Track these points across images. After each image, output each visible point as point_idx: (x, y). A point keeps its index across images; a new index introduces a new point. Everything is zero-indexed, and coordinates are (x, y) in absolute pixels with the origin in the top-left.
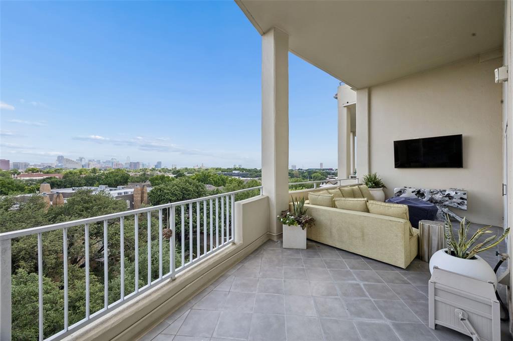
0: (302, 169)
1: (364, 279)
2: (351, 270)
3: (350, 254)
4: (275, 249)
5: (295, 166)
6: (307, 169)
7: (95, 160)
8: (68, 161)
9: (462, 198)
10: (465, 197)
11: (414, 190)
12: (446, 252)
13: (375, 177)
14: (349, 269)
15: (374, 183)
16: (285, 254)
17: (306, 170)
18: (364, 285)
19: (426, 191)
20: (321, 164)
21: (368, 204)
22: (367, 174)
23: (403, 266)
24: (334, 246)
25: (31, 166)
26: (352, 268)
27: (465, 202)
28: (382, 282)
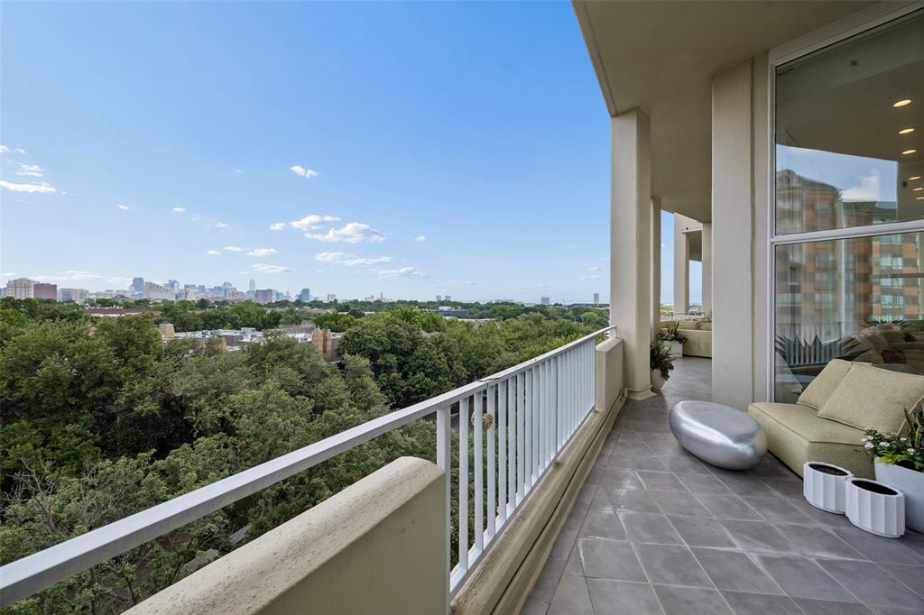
0: (560, 305)
5: (548, 299)
6: (571, 304)
7: (197, 286)
8: (152, 286)
17: (569, 307)
20: (596, 296)
25: (91, 294)
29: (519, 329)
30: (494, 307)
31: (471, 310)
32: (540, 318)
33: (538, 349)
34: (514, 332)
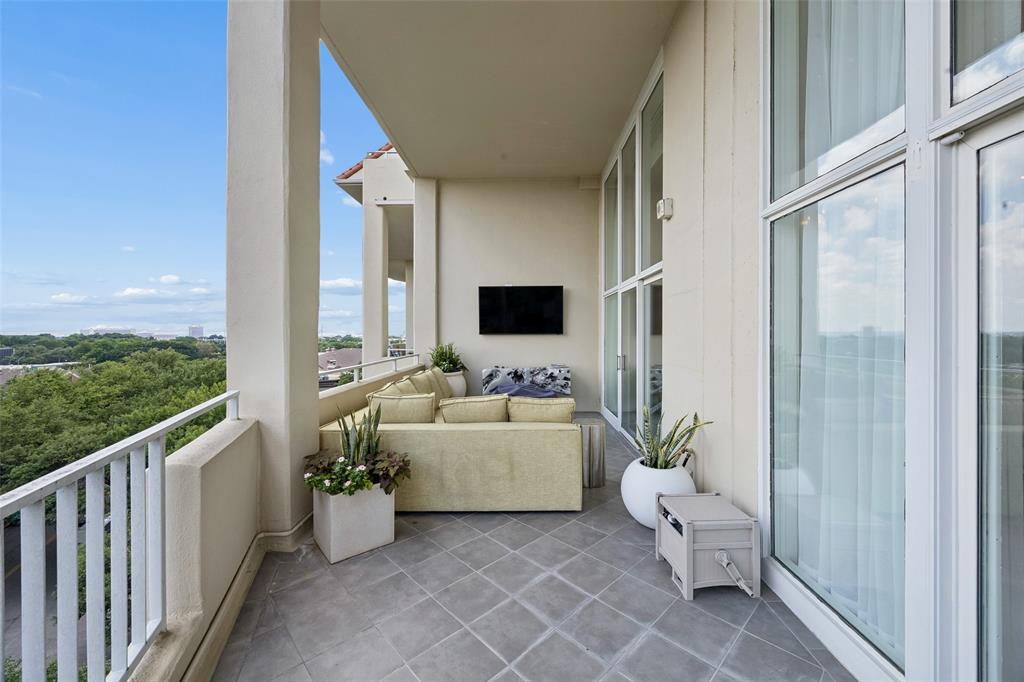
1: (551, 561)
2: (516, 552)
3: (486, 516)
4: (309, 576)
9: (566, 379)
10: (569, 376)
11: (511, 370)
12: (642, 463)
13: (451, 349)
14: (512, 551)
15: (449, 361)
16: (351, 579)
18: (561, 572)
19: (525, 370)
21: (510, 404)
22: (433, 345)
23: (578, 507)
24: (450, 509)
26: (515, 546)
27: (569, 382)
28: (576, 553)
29: (123, 379)
30: (86, 342)
31: (26, 348)
32: (173, 358)
33: (150, 414)
34: (110, 384)
